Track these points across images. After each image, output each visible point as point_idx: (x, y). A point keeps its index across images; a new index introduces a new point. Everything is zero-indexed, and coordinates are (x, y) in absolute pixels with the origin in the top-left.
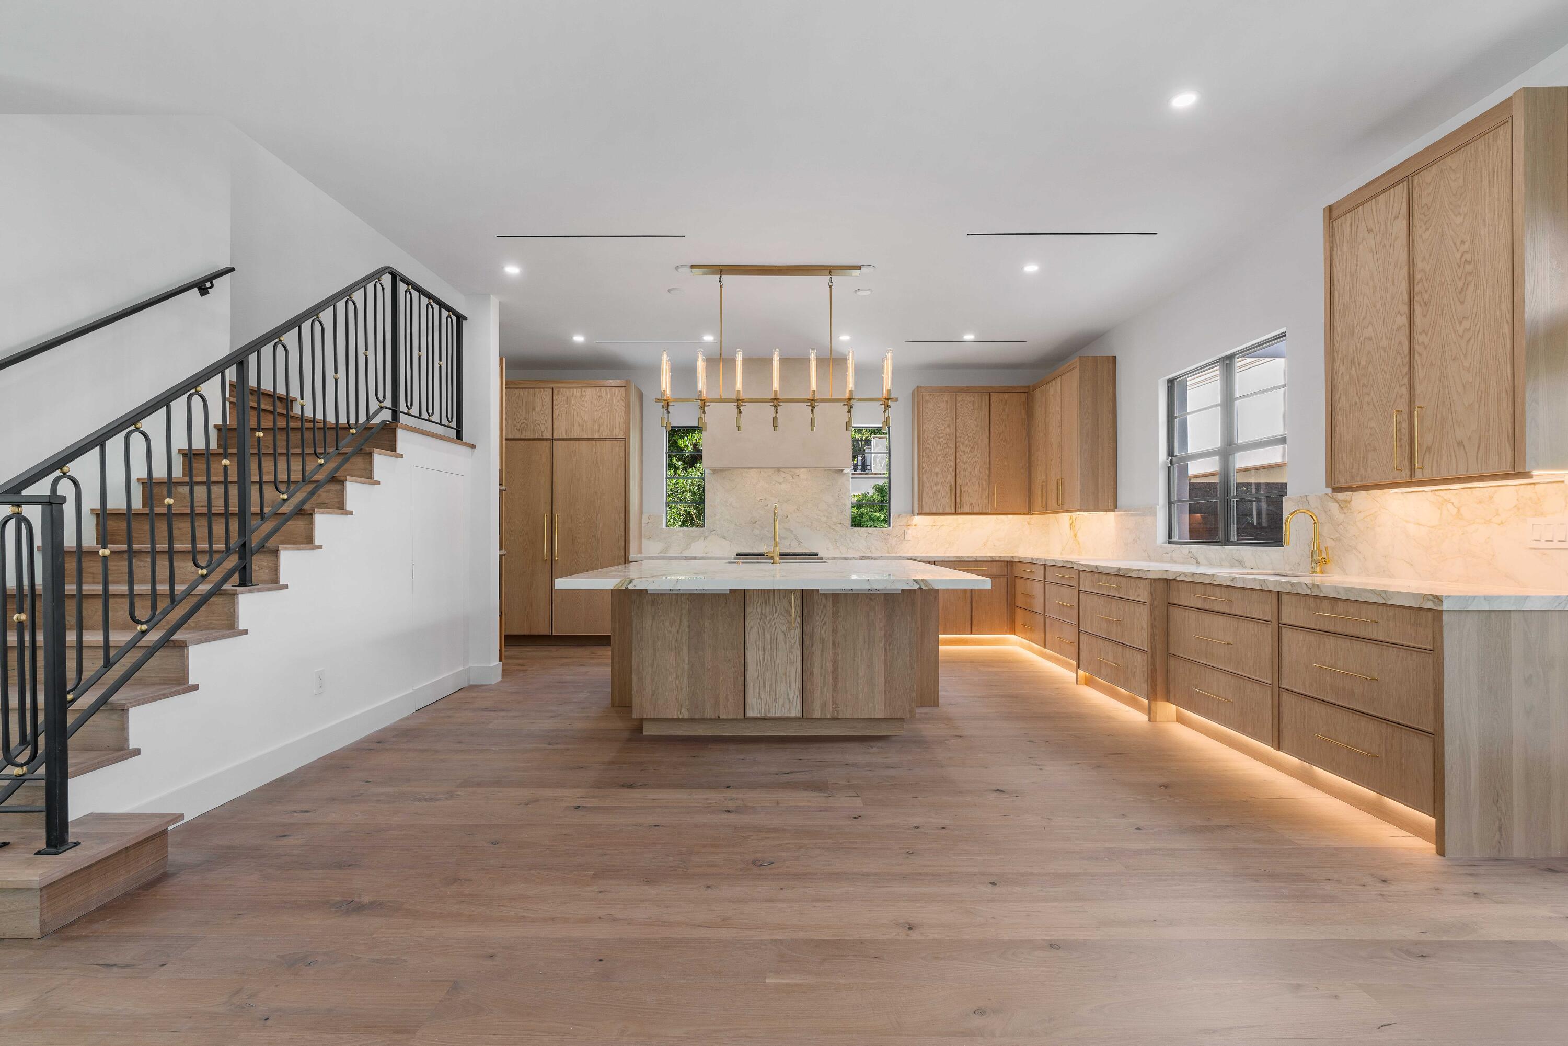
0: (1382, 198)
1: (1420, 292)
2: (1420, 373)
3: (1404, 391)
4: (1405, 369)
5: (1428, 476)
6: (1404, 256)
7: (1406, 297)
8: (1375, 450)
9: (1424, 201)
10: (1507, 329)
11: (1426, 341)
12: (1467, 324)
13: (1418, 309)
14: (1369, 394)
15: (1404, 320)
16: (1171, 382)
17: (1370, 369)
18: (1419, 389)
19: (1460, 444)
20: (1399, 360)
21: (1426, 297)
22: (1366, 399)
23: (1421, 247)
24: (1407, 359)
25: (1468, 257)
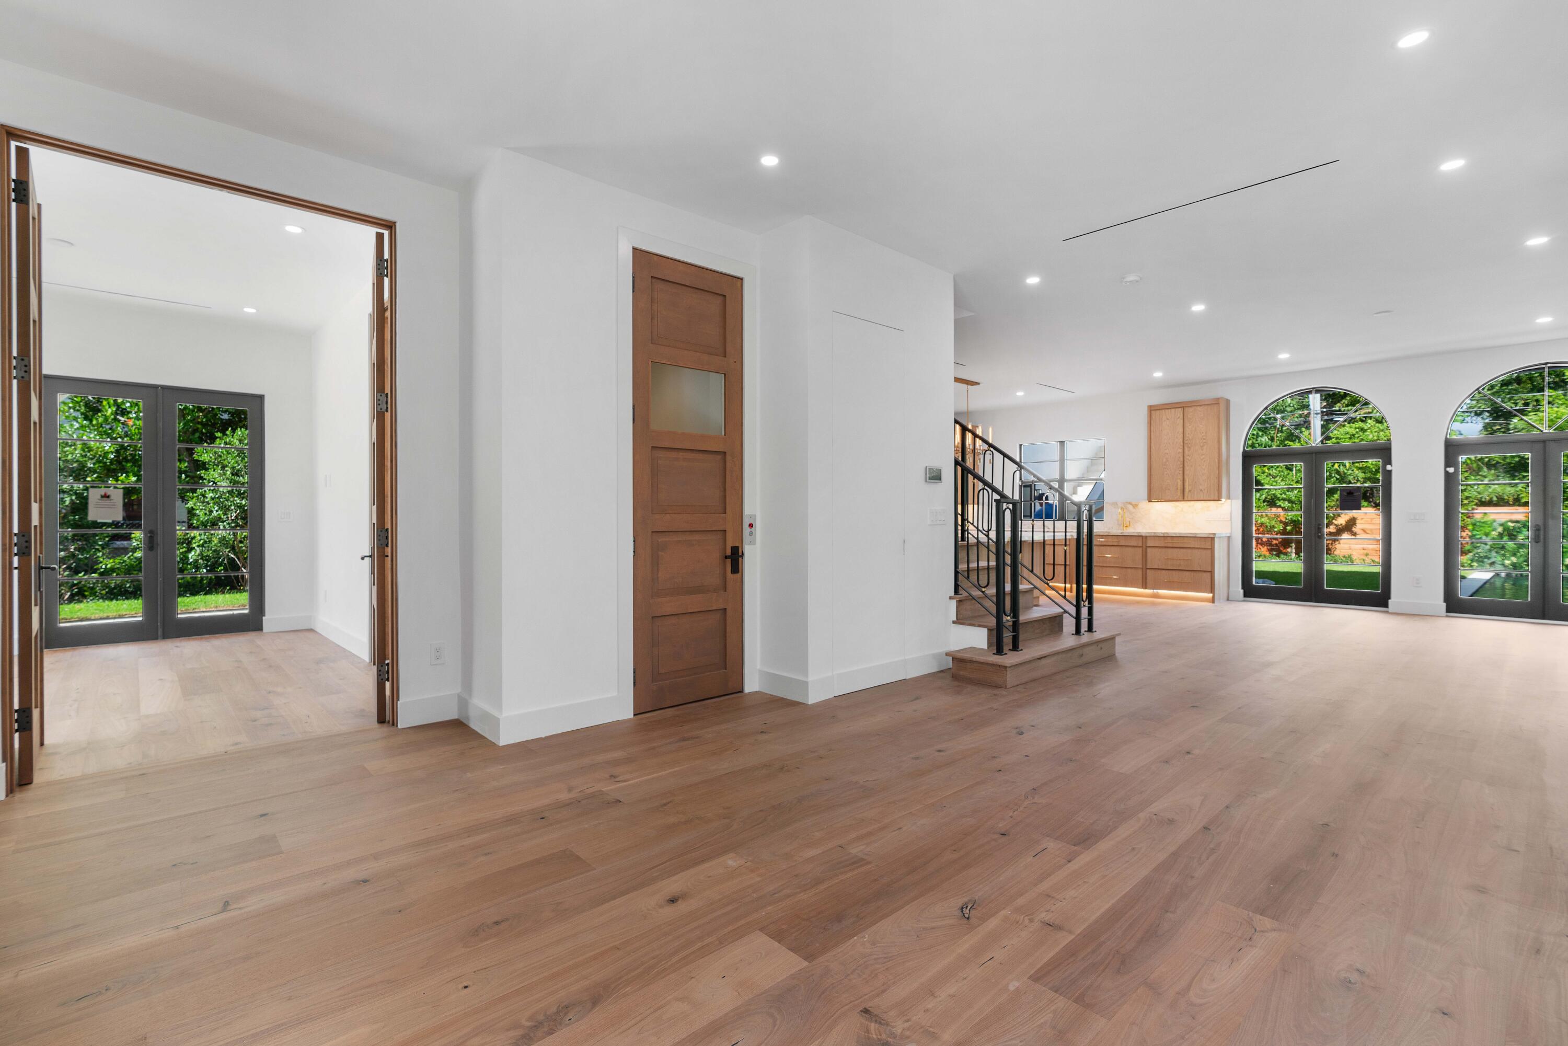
0: (1173, 410)
1: (1187, 443)
2: (1187, 468)
3: (1181, 472)
4: (1182, 466)
5: (1189, 499)
6: (1181, 431)
7: (1182, 444)
8: (1169, 489)
9: (1189, 416)
10: (1217, 461)
11: (1190, 459)
12: (1204, 456)
13: (1186, 448)
14: (1167, 471)
15: (1181, 450)
16: (1021, 445)
17: (1167, 463)
18: (1186, 472)
19: (1201, 490)
20: (1179, 463)
21: (1190, 445)
22: (1165, 473)
23: (1188, 431)
24: (1182, 463)
25: (1205, 437)
